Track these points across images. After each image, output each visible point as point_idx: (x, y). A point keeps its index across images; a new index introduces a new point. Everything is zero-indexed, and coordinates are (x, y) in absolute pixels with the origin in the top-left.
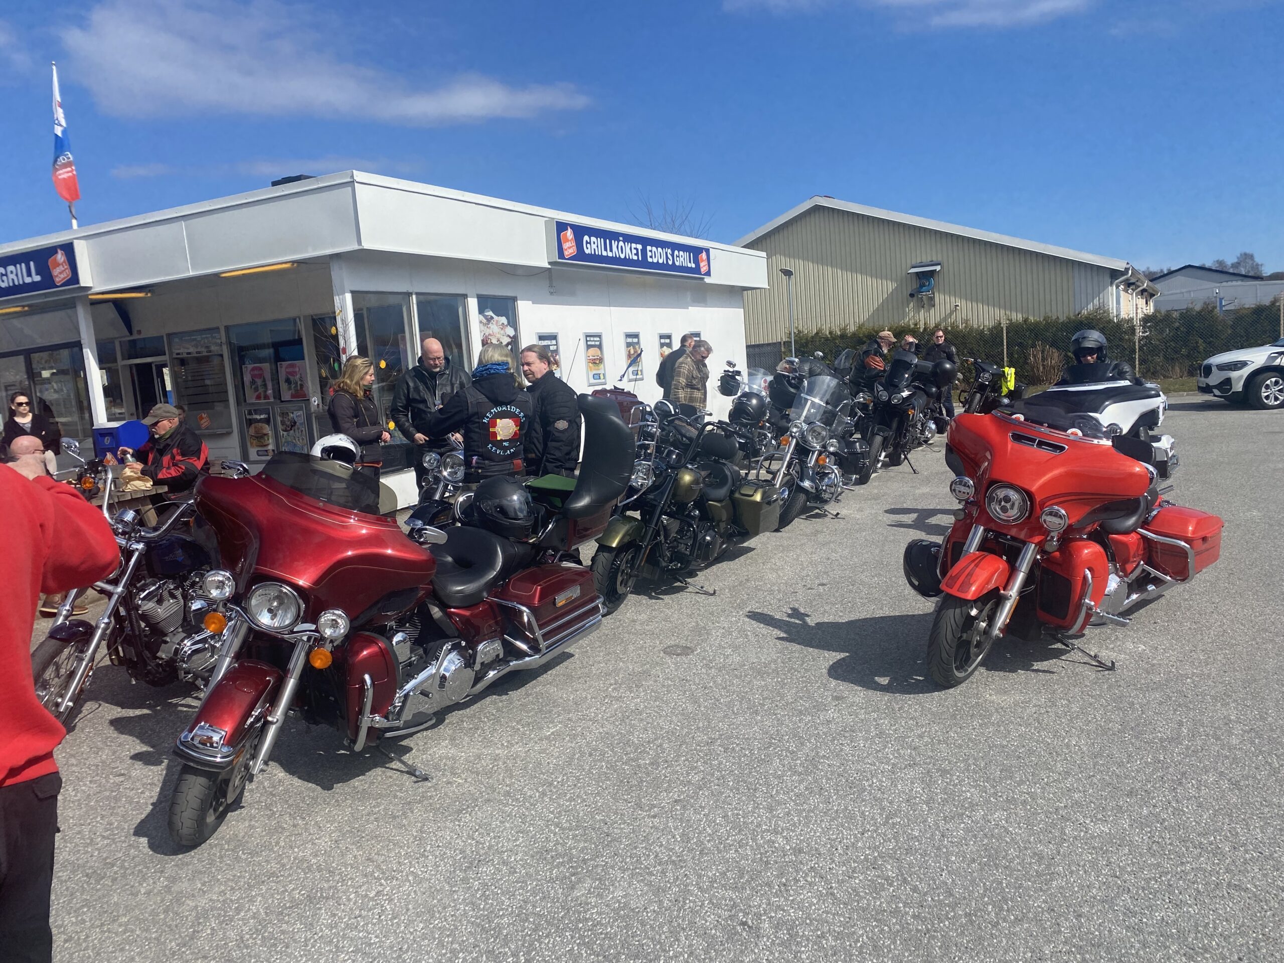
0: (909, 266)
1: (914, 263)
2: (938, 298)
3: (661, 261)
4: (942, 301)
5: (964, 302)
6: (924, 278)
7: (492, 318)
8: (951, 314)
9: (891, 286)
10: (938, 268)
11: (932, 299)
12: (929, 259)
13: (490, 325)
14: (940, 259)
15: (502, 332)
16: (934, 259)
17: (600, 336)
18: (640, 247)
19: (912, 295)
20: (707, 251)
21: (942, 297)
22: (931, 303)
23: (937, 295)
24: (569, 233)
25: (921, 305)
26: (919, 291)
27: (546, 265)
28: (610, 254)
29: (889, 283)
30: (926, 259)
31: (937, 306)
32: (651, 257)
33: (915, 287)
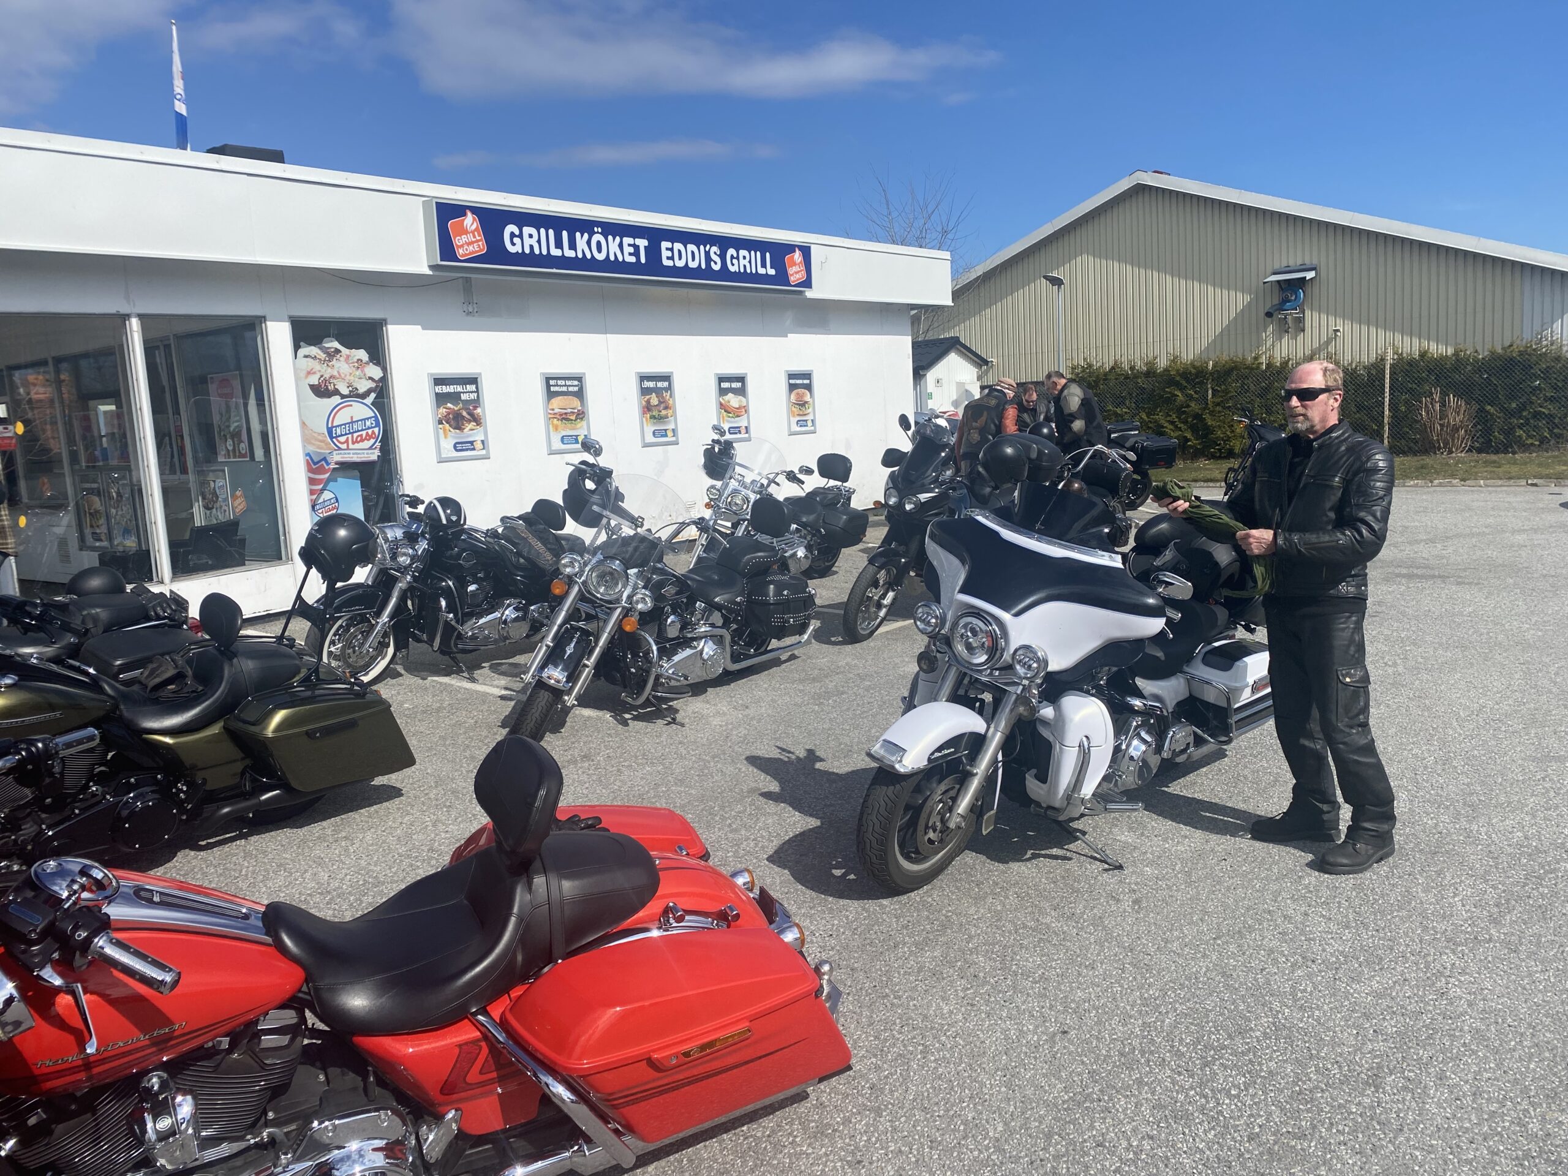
0: (1269, 271)
1: (1277, 266)
2: (1311, 318)
3: (693, 265)
4: (1316, 324)
5: (1348, 323)
6: (1290, 290)
7: (338, 351)
8: (1328, 343)
9: (1241, 300)
10: (1310, 275)
11: (1301, 320)
12: (1299, 262)
13: (334, 362)
14: (1315, 262)
15: (358, 373)
16: (1307, 261)
17: (580, 379)
18: (642, 243)
19: (1269, 315)
20: (806, 251)
21: (1316, 315)
22: (1300, 325)
23: (1308, 313)
24: (470, 221)
25: (1283, 329)
26: (1280, 307)
27: (427, 271)
28: (570, 254)
29: (1240, 295)
30: (1294, 261)
31: (1308, 330)
32: (672, 258)
33: (1276, 301)
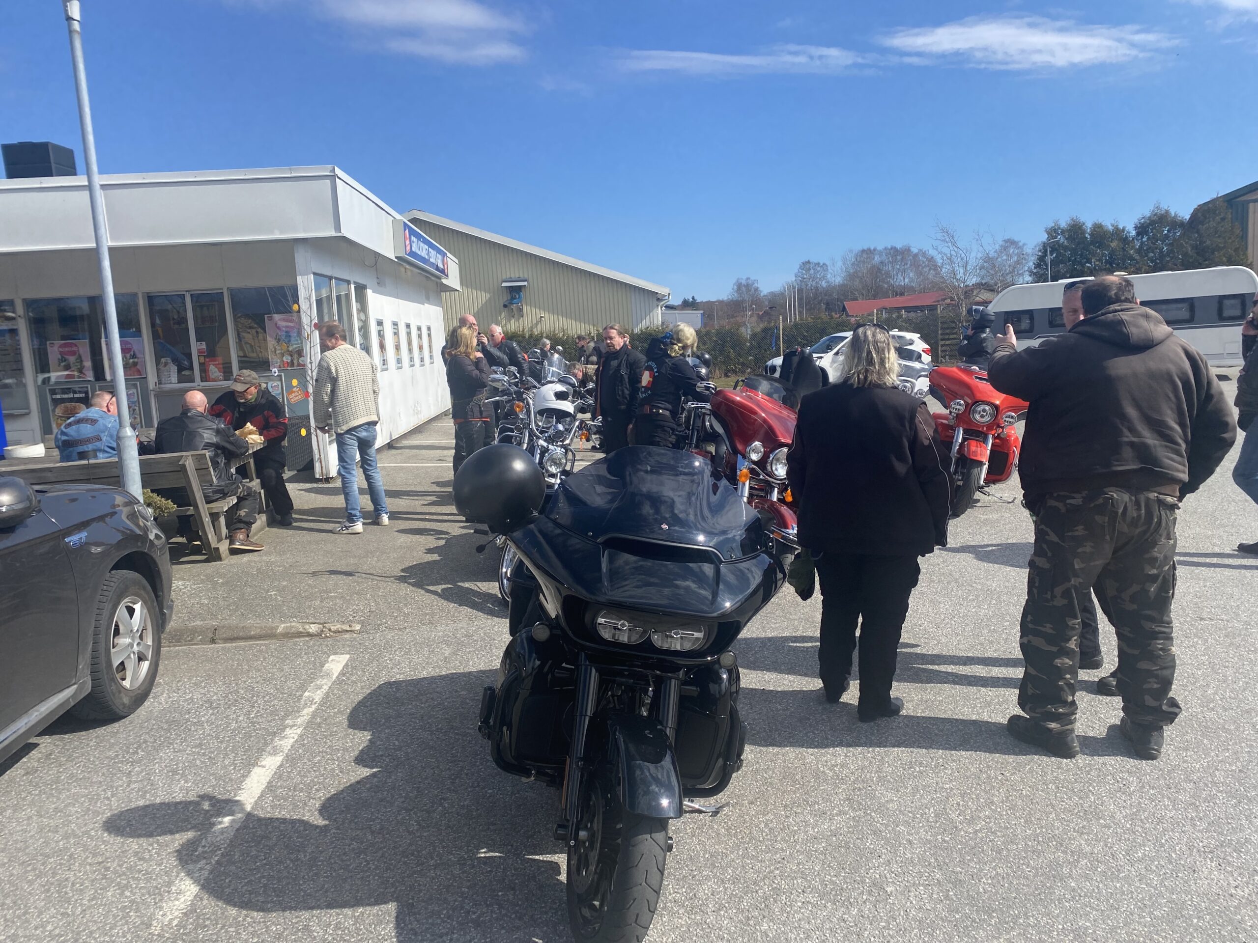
0: (500, 281)
1: (504, 277)
2: (526, 310)
4: (529, 313)
5: (547, 314)
6: (515, 292)
8: (537, 324)
9: (485, 297)
10: (525, 283)
11: (521, 310)
12: (517, 276)
14: (526, 276)
16: (522, 276)
19: (504, 306)
21: (529, 309)
22: (521, 313)
23: (525, 306)
25: (512, 315)
26: (510, 303)
29: (483, 294)
30: (515, 274)
31: (525, 316)
33: (507, 298)
